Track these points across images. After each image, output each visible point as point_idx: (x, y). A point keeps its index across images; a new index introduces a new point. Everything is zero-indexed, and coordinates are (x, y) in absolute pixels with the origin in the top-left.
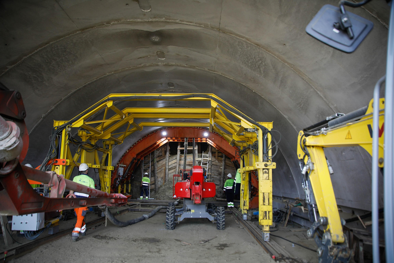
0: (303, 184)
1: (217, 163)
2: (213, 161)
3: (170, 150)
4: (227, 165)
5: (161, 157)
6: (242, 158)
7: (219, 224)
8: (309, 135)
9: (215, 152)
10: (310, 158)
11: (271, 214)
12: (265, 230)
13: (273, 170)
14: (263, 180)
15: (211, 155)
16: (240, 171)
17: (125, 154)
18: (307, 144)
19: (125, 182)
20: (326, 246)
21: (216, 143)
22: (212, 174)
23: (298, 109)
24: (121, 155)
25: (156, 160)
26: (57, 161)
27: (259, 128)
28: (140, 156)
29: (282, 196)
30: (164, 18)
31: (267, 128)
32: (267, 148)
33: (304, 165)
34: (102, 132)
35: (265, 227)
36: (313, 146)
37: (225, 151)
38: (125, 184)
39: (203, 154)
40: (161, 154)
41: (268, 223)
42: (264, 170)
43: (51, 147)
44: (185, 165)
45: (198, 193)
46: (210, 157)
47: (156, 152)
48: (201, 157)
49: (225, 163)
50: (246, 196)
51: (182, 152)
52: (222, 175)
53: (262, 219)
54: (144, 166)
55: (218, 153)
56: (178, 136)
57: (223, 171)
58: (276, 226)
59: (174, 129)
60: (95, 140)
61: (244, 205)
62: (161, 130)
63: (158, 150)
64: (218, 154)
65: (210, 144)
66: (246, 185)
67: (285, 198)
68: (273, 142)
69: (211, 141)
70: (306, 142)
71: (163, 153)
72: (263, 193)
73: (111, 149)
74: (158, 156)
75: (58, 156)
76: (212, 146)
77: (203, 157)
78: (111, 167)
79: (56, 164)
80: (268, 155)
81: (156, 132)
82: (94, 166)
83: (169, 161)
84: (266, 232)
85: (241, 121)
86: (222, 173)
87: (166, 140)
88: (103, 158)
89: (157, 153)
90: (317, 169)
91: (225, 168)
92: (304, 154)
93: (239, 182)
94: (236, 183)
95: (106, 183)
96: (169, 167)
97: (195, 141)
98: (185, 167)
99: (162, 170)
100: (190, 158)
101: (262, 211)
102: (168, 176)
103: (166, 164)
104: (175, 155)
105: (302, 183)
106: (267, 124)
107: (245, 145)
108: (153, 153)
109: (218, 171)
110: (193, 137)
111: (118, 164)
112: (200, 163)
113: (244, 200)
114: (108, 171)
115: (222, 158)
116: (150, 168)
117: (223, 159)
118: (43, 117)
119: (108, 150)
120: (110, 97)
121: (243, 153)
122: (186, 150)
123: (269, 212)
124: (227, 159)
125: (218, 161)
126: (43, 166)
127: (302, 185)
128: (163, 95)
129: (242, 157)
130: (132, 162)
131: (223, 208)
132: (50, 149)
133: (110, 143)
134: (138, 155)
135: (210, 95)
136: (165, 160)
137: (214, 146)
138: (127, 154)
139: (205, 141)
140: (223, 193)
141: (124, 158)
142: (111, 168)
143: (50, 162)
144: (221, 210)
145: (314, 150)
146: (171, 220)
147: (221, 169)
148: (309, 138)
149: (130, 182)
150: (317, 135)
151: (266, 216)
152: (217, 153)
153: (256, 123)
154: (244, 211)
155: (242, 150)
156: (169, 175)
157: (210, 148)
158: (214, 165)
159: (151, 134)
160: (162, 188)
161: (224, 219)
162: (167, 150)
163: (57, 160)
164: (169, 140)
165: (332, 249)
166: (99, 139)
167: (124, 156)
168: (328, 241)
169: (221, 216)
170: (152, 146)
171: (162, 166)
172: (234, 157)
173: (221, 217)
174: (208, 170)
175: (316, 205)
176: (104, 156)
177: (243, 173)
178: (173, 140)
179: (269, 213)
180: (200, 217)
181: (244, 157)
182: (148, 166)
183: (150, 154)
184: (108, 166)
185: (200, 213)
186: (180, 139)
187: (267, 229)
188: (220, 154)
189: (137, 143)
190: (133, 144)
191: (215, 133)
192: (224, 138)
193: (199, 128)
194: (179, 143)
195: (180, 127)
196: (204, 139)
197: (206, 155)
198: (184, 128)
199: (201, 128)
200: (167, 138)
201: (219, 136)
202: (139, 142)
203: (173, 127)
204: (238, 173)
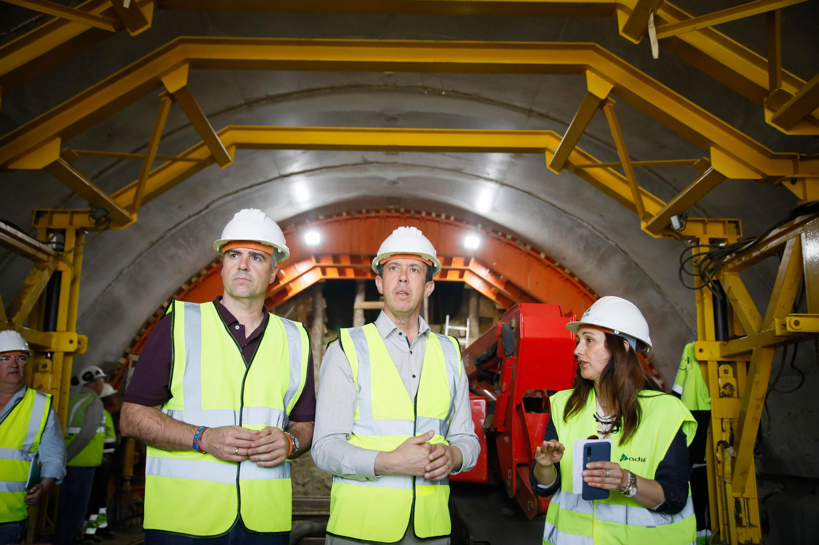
9: (491, 319)
15: (476, 329)
16: (701, 351)
24: (141, 321)
39: (448, 327)
46: (473, 335)
51: (371, 317)
61: (739, 521)
62: (300, 227)
65: (476, 284)
69: (484, 273)
73: (75, 252)
87: (315, 267)
93: (703, 407)
113: (737, 495)
119: (60, 253)
133: (71, 223)
139: (456, 276)
142: (72, 342)
157: (473, 301)
162: (315, 308)
164: (324, 273)
177: (720, 363)
184: (55, 330)
189: (204, 272)
190: (189, 276)
191: (504, 235)
192: (542, 256)
193: (443, 216)
194: (361, 287)
195: (373, 214)
196: (458, 264)
197: (459, 331)
198: (388, 217)
199: (452, 218)
200: (318, 261)
201: (521, 250)
202: (212, 271)
203: (344, 214)
204: (688, 363)
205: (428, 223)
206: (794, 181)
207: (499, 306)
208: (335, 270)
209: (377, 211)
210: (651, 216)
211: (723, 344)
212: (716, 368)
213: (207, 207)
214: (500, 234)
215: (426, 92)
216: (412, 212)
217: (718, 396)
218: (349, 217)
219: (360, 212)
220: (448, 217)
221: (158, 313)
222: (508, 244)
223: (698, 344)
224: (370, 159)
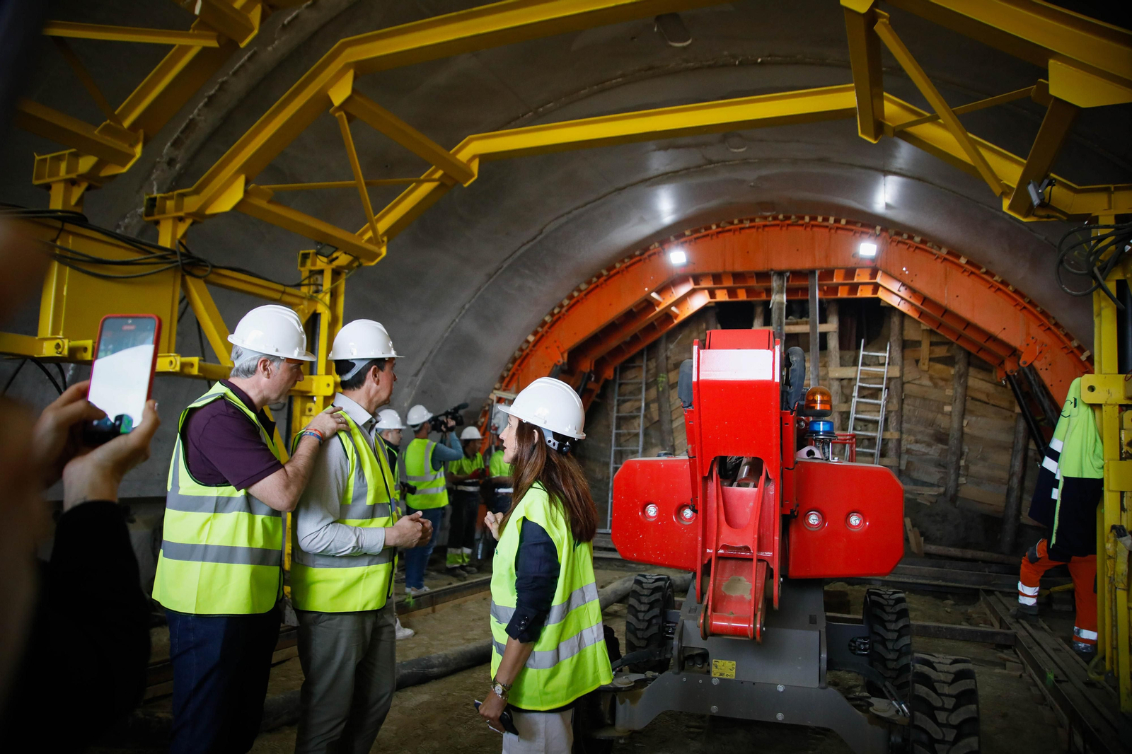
1: (927, 389)
2: (908, 382)
4: (973, 399)
9: (918, 342)
15: (897, 355)
16: (1092, 389)
17: (521, 350)
21: (918, 285)
22: (905, 436)
24: (507, 356)
37: (968, 324)
39: (862, 353)
40: (686, 356)
45: (747, 549)
46: (894, 364)
47: (667, 348)
48: (855, 364)
49: (965, 388)
52: (953, 442)
54: (619, 403)
55: (932, 344)
56: (740, 270)
57: (956, 425)
59: (720, 236)
62: (666, 246)
63: (672, 335)
64: (931, 352)
65: (895, 301)
69: (895, 286)
73: (333, 292)
74: (676, 366)
76: (903, 315)
77: (862, 365)
81: (641, 254)
87: (695, 290)
89: (669, 353)
91: (963, 413)
93: (1090, 473)
94: (1065, 478)
108: (654, 352)
109: (932, 424)
110: (809, 267)
111: (494, 390)
112: (847, 391)
115: (950, 368)
116: (641, 412)
117: (955, 370)
124: (972, 371)
125: (931, 378)
137: (910, 311)
138: (531, 351)
139: (868, 293)
141: (519, 365)
142: (328, 385)
147: (950, 414)
157: (896, 320)
158: (915, 397)
159: (623, 261)
164: (712, 295)
167: (520, 358)
170: (630, 316)
172: (1014, 352)
174: (886, 420)
177: (1123, 409)
178: (730, 294)
180: (780, 716)
182: (637, 404)
183: (640, 354)
188: (941, 351)
189: (566, 302)
190: (552, 307)
191: (910, 238)
192: (963, 261)
193: (832, 220)
194: (757, 310)
195: (747, 224)
196: (862, 277)
197: (878, 356)
198: (765, 226)
199: (843, 222)
200: (696, 282)
201: (935, 255)
203: (714, 227)
204: (1075, 406)
205: (815, 229)
207: (925, 326)
208: (725, 292)
209: (752, 220)
210: (1011, 188)
211: (1126, 377)
212: (1117, 414)
213: (541, 232)
214: (905, 236)
215: (737, 63)
216: (793, 217)
217: (1118, 458)
218: (720, 230)
219: (732, 223)
220: (838, 221)
221: (524, 347)
222: (917, 248)
223: (1087, 379)
224: (715, 158)
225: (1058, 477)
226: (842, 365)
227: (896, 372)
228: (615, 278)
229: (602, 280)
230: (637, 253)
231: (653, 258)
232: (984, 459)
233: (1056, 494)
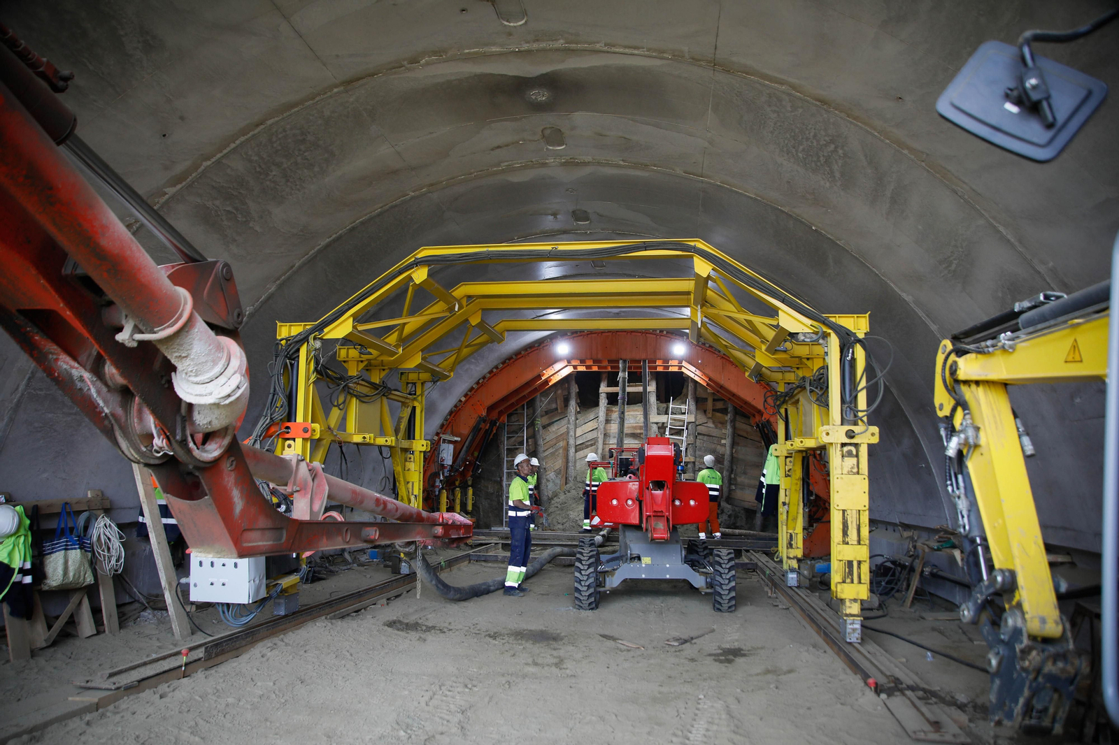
0: (949, 482)
1: (711, 429)
2: (700, 425)
3: (579, 395)
4: (739, 435)
5: (556, 413)
6: (784, 415)
7: (720, 595)
8: (966, 352)
9: (706, 399)
10: (968, 414)
11: (865, 568)
12: (848, 611)
13: (870, 446)
14: (843, 476)
15: (693, 407)
17: (456, 406)
18: (962, 375)
19: (457, 483)
20: (1009, 644)
21: (707, 372)
23: (943, 276)
25: (540, 422)
26: (288, 428)
27: (829, 331)
28: (497, 411)
29: (900, 522)
30: (562, 41)
31: (854, 331)
32: (853, 387)
33: (952, 431)
34: (400, 350)
35: (848, 603)
36: (977, 383)
37: (734, 395)
38: (457, 489)
39: (671, 406)
40: (554, 406)
41: (858, 593)
42: (845, 449)
43: (272, 391)
44: (621, 435)
45: (662, 511)
46: (691, 414)
47: (541, 401)
48: (666, 413)
49: (734, 428)
50: (795, 519)
51: (612, 399)
52: (726, 463)
53: (839, 583)
54: (509, 438)
55: (714, 400)
56: (600, 357)
57: (728, 451)
58: (880, 605)
59: (589, 336)
60: (380, 370)
61: (790, 545)
62: (554, 341)
63: (545, 394)
64: (714, 405)
65: (692, 375)
66: (796, 490)
67: (907, 527)
68: (869, 370)
69: (693, 369)
70: (958, 372)
71: (560, 403)
72: (844, 511)
73: (422, 395)
74: (547, 413)
75: (291, 415)
76: (696, 382)
77: (673, 413)
78: (424, 442)
79: (286, 437)
80: (856, 406)
81: (539, 346)
82: (381, 441)
83: (576, 424)
84: (852, 618)
85: (780, 311)
86: (726, 457)
87: (567, 366)
88: (403, 418)
89: (542, 404)
90: (988, 444)
91: (734, 444)
92: (953, 402)
93: (775, 483)
94: (767, 485)
95: (410, 485)
96: (578, 443)
97: (650, 368)
98: (620, 441)
99: (557, 450)
100: (634, 416)
101: (840, 561)
102: (575, 466)
103: (568, 432)
104: (593, 409)
105: (946, 481)
106: (852, 319)
107: (791, 377)
108: (531, 404)
110: (643, 357)
111: (437, 434)
112: (662, 430)
113: (790, 531)
114: (415, 453)
115: (725, 416)
116: (523, 445)
117: (728, 417)
118: (247, 313)
119: (415, 396)
120: (420, 256)
121: (784, 402)
122: (624, 395)
123: (859, 563)
124: (738, 418)
125: (714, 423)
126: (256, 441)
127: (947, 486)
128: (561, 248)
129: (782, 411)
130: (476, 429)
131: (729, 554)
132: (271, 396)
133: (419, 379)
134: (490, 409)
135: (692, 244)
136: (565, 421)
137: (701, 382)
138: (462, 407)
139: (676, 369)
140: (729, 513)
141: (454, 417)
142: (423, 445)
143: (273, 429)
144: (725, 558)
145: (980, 391)
146: (587, 583)
147: (724, 445)
148: (966, 359)
149: (470, 483)
150: (989, 352)
151: (851, 573)
152: (710, 403)
153: (822, 317)
154: (789, 561)
155: (782, 393)
156: (577, 464)
157: (691, 386)
158: (704, 435)
159: (526, 351)
160: (558, 500)
161: (733, 584)
162: (569, 393)
163: (289, 424)
164: (575, 367)
165: (1026, 652)
166: (390, 369)
167: (455, 412)
168: (1017, 632)
169: (724, 573)
170: (528, 384)
171: (557, 438)
172: (760, 413)
173: (724, 576)
174: (686, 449)
175: (984, 539)
176: (406, 413)
177: (786, 457)
178: (587, 367)
179: (859, 567)
180: (668, 576)
181: (789, 413)
182: (520, 439)
183: (523, 405)
184: (414, 439)
185: (668, 566)
186: (605, 363)
187: (855, 609)
188: (720, 405)
189: (488, 375)
190: (478, 379)
191: (703, 344)
193: (658, 331)
194: (604, 376)
196: (673, 363)
197: (681, 408)
198: (617, 331)
199: (665, 332)
200: (569, 362)
201: (717, 354)
202: (493, 374)
203: (586, 331)
204: (771, 456)
205: (647, 335)
206: (798, 368)
208: (583, 366)
218: (589, 332)
220: (661, 331)
225: (765, 484)
226: (658, 414)
227: (693, 420)
228: (520, 360)
229: (512, 361)
230: (536, 345)
231: (545, 348)
232: (745, 473)
233: (764, 491)
